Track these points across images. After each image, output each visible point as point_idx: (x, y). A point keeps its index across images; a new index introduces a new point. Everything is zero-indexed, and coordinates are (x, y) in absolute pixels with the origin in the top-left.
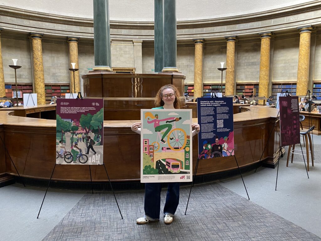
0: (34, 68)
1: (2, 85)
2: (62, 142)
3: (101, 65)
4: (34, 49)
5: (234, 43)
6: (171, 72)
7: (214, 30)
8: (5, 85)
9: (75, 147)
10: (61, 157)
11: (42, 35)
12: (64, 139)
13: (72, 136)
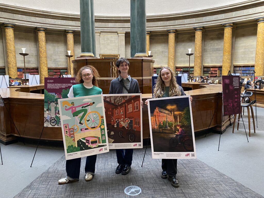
0: (39, 55)
1: (15, 68)
2: (48, 110)
3: (86, 52)
4: (39, 40)
5: (201, 32)
6: (142, 57)
7: (184, 22)
8: (17, 69)
9: (58, 114)
10: (48, 122)
11: (46, 29)
12: (50, 108)
13: (55, 106)
